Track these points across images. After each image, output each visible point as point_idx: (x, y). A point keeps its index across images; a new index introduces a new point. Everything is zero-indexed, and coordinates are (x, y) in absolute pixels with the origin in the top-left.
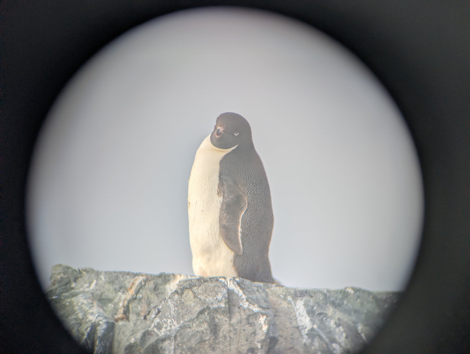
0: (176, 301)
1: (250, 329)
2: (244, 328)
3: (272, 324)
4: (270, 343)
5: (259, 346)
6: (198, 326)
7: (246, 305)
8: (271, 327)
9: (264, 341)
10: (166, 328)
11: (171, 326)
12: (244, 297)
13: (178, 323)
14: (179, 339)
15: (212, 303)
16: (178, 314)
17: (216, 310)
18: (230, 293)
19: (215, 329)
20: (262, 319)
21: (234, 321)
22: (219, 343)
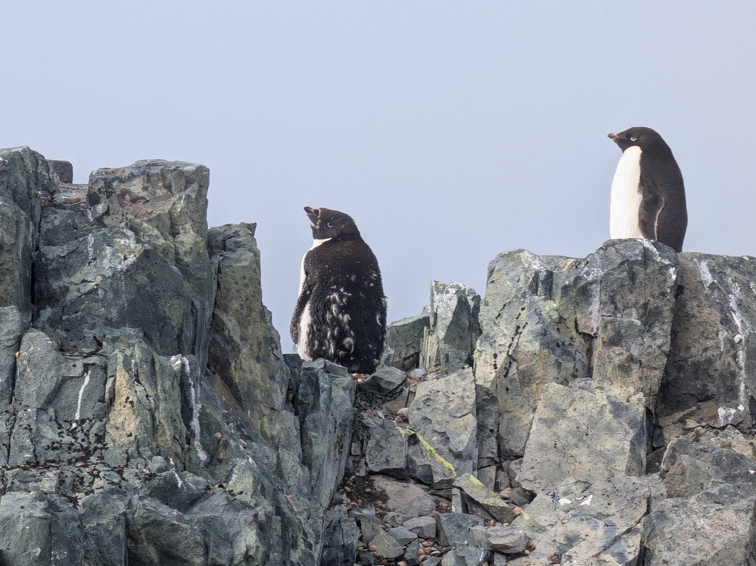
0: (601, 255)
1: (661, 278)
2: (657, 277)
3: (681, 274)
4: (678, 290)
5: (669, 291)
6: (619, 274)
7: (659, 259)
8: (679, 278)
9: (673, 287)
10: (593, 274)
11: (597, 273)
12: (657, 253)
13: (603, 271)
14: (604, 283)
15: (631, 257)
16: (603, 264)
17: (634, 262)
18: (646, 250)
19: (633, 277)
20: (672, 270)
21: (648, 271)
22: (636, 288)
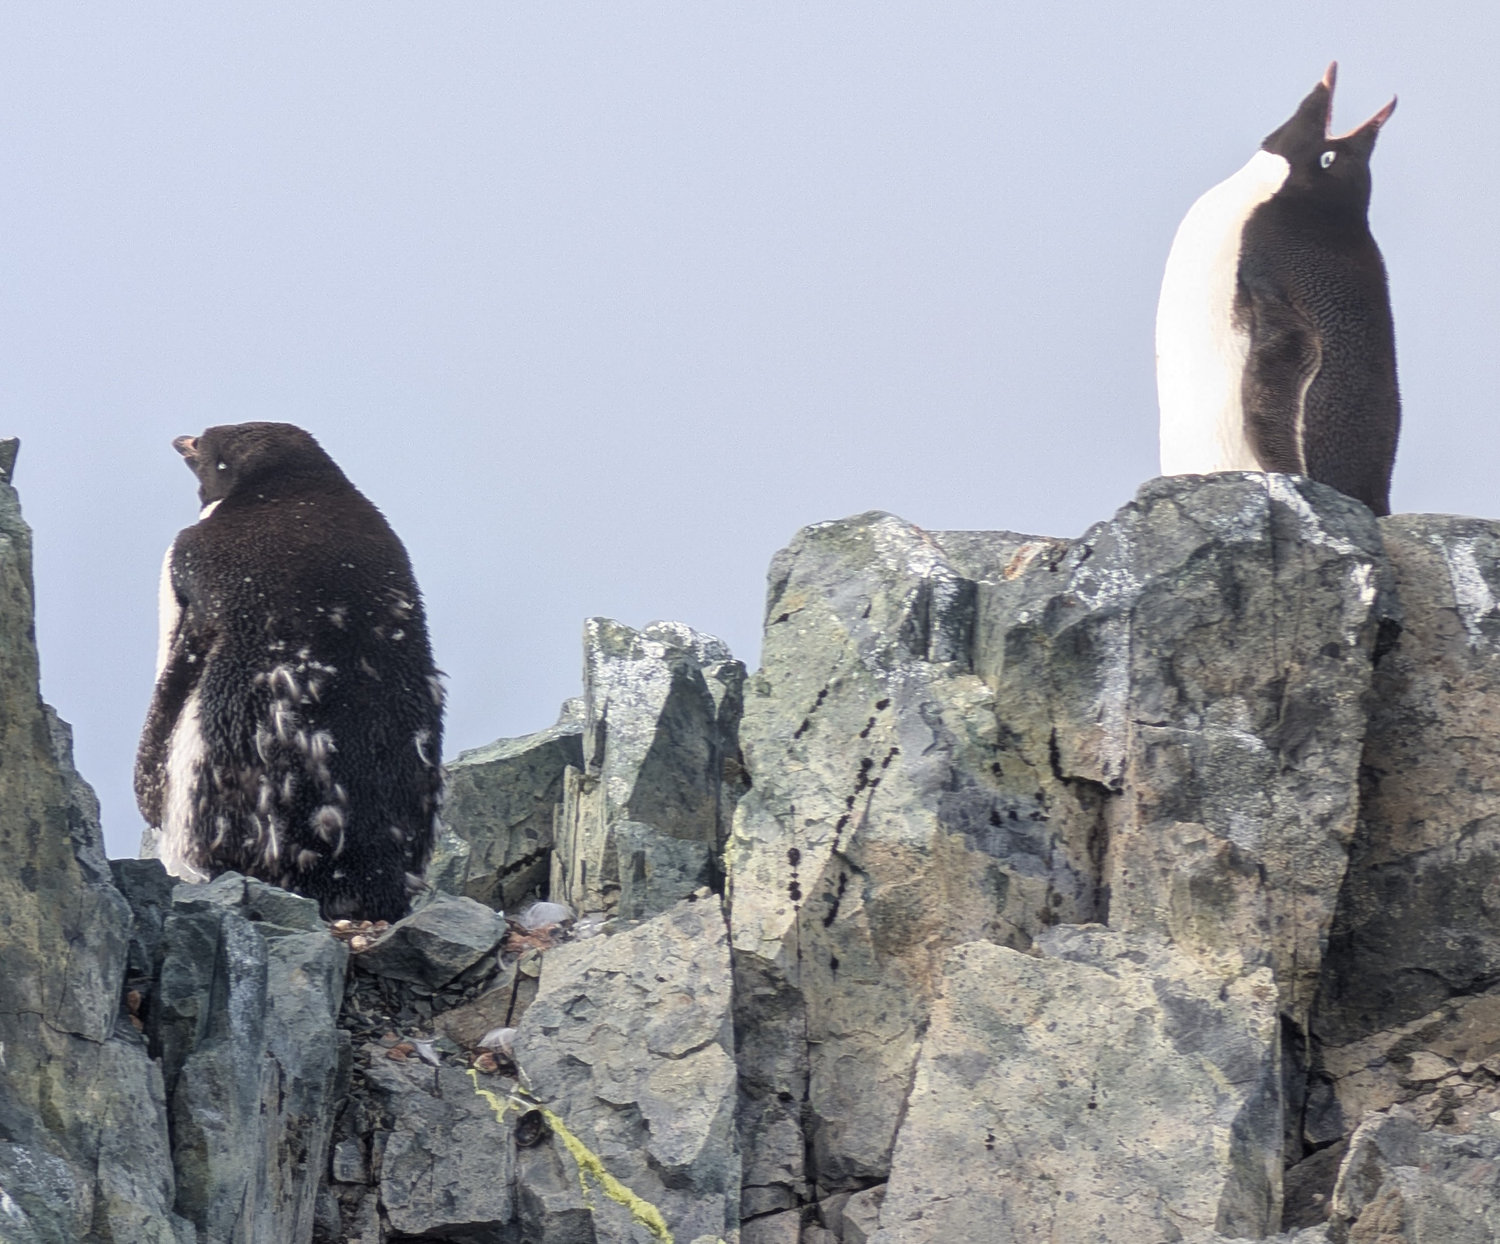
0: (1133, 527)
1: (1327, 598)
2: (1313, 595)
3: (1390, 584)
4: (1380, 636)
5: (1352, 640)
6: (1191, 586)
7: (1319, 538)
8: (1384, 597)
9: (1364, 627)
10: (1107, 590)
11: (1120, 587)
12: (1313, 518)
13: (1139, 579)
14: (1141, 618)
15: (1228, 532)
16: (1139, 557)
17: (1239, 549)
18: (1276, 508)
19: (1234, 595)
20: (1361, 573)
21: (1285, 576)
22: (1244, 632)
